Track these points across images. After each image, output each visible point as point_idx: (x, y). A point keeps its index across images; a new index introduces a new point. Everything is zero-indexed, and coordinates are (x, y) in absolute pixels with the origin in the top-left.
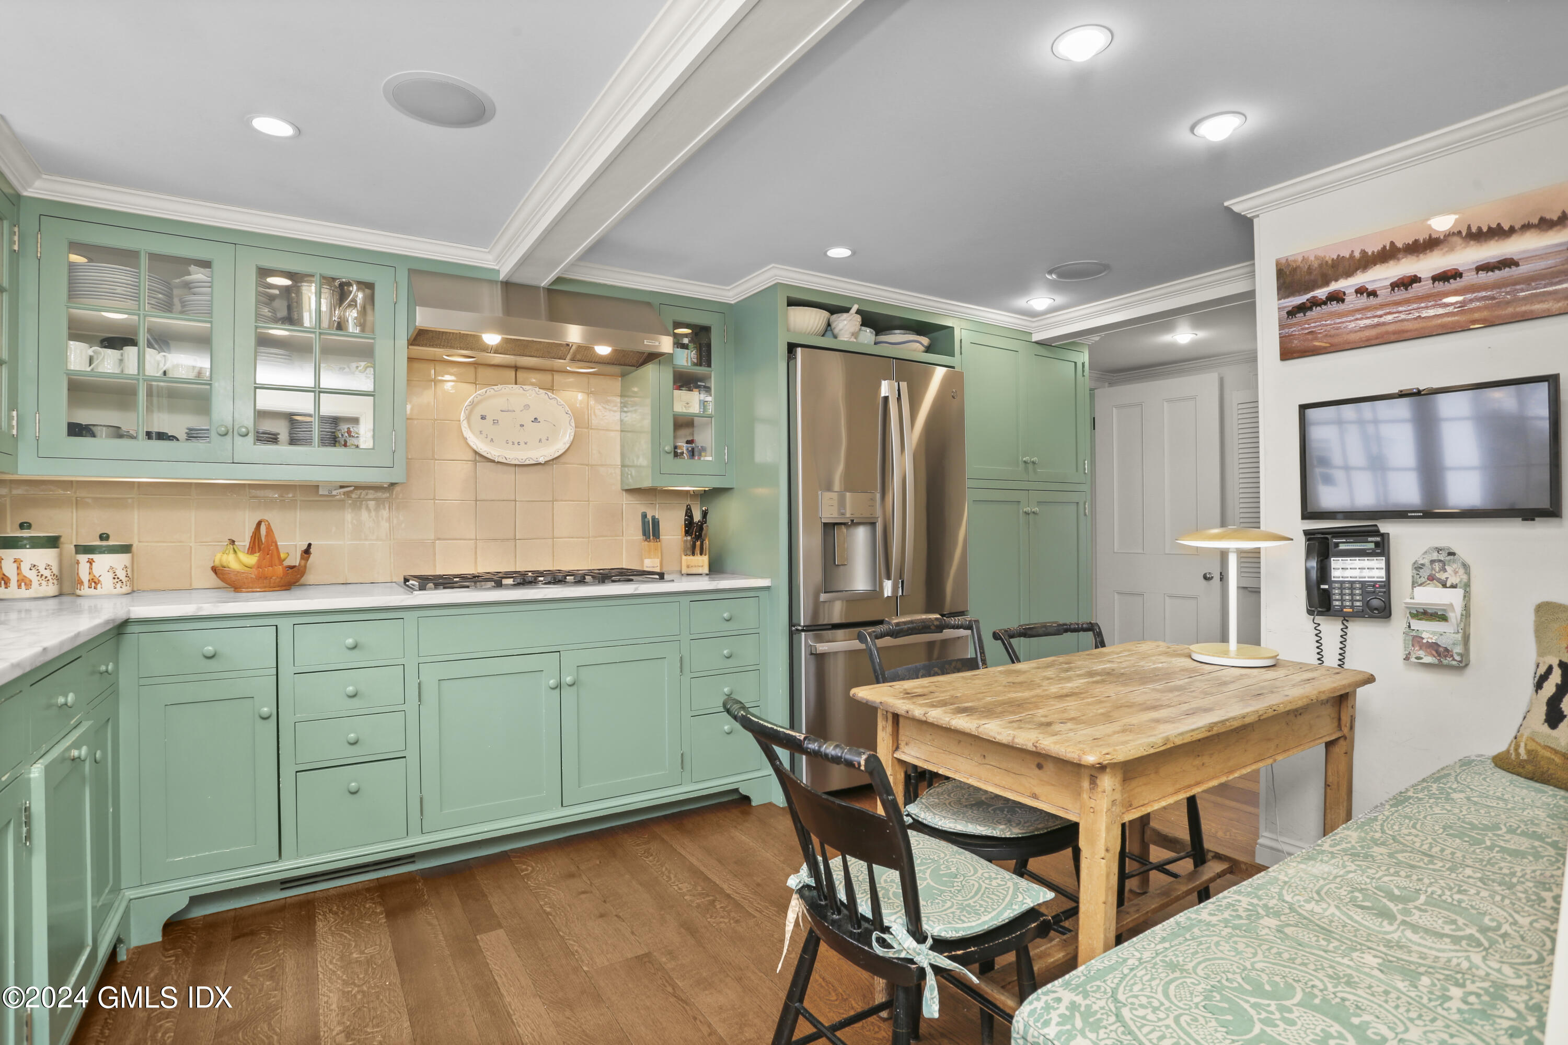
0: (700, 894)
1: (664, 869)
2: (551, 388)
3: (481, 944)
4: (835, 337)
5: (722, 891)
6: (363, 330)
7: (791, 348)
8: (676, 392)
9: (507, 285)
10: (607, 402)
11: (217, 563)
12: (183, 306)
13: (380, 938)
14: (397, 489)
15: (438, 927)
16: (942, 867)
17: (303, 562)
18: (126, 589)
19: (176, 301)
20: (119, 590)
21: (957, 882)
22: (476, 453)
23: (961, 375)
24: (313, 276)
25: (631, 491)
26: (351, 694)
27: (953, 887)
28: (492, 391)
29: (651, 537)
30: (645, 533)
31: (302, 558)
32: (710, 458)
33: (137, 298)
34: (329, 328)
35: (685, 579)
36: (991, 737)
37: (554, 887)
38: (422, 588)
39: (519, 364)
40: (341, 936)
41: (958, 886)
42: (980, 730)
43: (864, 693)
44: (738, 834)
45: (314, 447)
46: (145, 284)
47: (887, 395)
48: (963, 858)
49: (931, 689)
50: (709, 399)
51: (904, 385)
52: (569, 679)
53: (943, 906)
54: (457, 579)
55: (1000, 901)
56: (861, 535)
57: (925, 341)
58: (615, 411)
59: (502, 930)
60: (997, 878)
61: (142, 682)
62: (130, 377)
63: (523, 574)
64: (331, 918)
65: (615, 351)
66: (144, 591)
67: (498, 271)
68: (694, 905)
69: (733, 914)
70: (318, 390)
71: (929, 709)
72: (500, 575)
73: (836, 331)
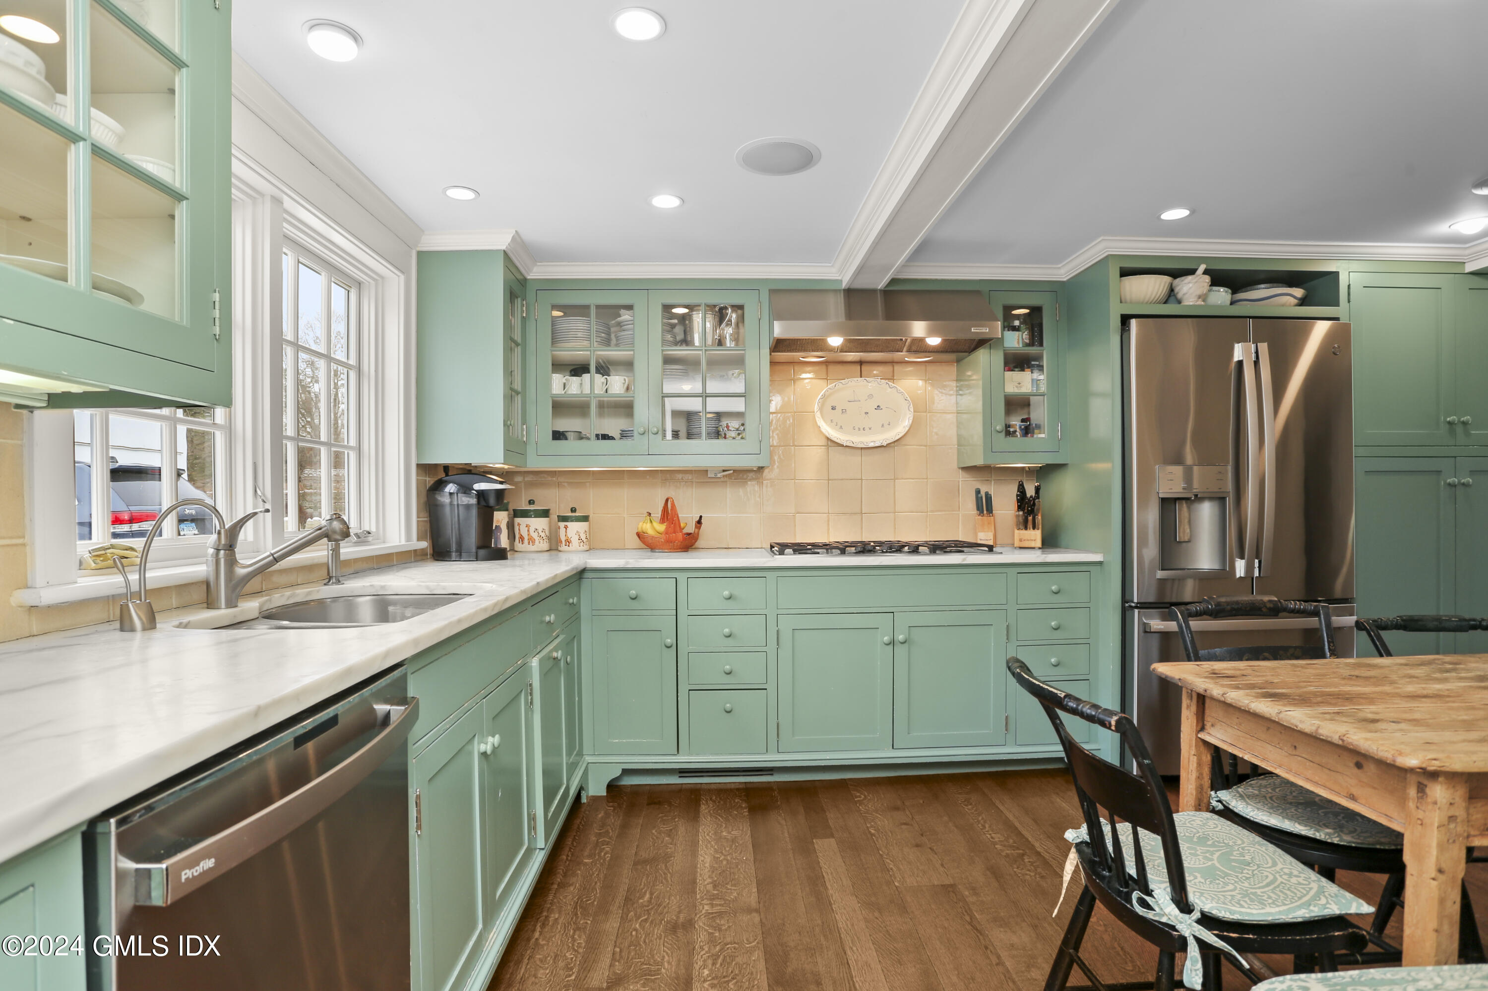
0: (1011, 847)
1: (980, 818)
2: (892, 379)
3: (816, 847)
4: (1179, 302)
5: (1033, 847)
6: (737, 345)
7: (1125, 320)
8: (1008, 374)
9: (850, 292)
10: (944, 387)
11: (640, 530)
12: (617, 340)
13: (743, 825)
14: (766, 471)
15: (785, 827)
16: (1235, 853)
17: (697, 530)
18: (586, 547)
19: (613, 336)
20: (582, 548)
21: (1248, 870)
22: (828, 439)
23: (1346, 329)
24: (700, 306)
25: (967, 469)
26: (727, 635)
27: (1242, 873)
28: (840, 384)
29: (985, 512)
30: (979, 508)
31: (696, 527)
32: (1043, 436)
33: (589, 339)
34: (712, 345)
35: (1017, 552)
36: (1292, 724)
37: (880, 814)
38: (781, 553)
39: (863, 359)
40: (716, 818)
41: (1248, 874)
42: (1281, 716)
43: (1164, 669)
44: (1058, 800)
45: (703, 440)
46: (594, 327)
47: (1241, 359)
48: (1263, 849)
49: (1244, 672)
50: (1042, 377)
51: (1264, 347)
52: (901, 638)
53: (1223, 887)
54: (810, 547)
55: (1296, 898)
56: (1206, 512)
57: (1299, 292)
58: (951, 395)
59: (834, 839)
60: (1300, 877)
61: (595, 613)
62: (587, 396)
63: (865, 544)
64: (711, 804)
65: (944, 341)
66: (597, 549)
67: (841, 281)
68: (1004, 854)
69: (1039, 870)
70: (704, 395)
71: (1229, 690)
72: (847, 544)
73: (1179, 296)
